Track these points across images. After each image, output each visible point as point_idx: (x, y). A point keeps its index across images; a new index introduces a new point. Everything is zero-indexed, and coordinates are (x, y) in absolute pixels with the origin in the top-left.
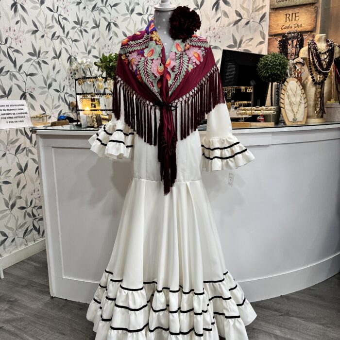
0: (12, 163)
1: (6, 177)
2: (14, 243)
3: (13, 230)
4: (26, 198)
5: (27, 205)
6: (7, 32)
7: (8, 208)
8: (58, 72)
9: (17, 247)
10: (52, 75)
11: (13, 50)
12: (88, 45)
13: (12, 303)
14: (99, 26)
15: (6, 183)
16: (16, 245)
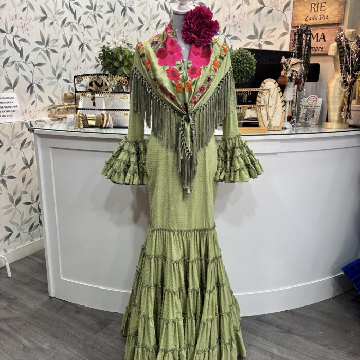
0: (17, 157)
1: (11, 172)
2: (19, 238)
3: (18, 225)
4: (32, 193)
5: (33, 201)
6: (13, 19)
7: (13, 203)
8: (68, 61)
9: (22, 243)
10: (62, 65)
11: (19, 39)
12: (102, 31)
13: (11, 300)
14: (114, 10)
15: (11, 178)
16: (21, 240)
